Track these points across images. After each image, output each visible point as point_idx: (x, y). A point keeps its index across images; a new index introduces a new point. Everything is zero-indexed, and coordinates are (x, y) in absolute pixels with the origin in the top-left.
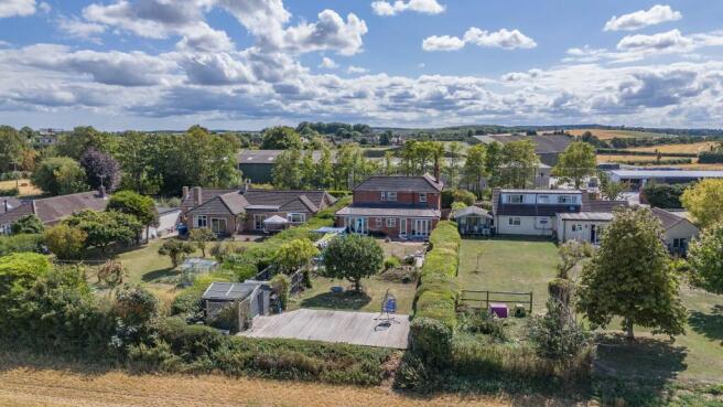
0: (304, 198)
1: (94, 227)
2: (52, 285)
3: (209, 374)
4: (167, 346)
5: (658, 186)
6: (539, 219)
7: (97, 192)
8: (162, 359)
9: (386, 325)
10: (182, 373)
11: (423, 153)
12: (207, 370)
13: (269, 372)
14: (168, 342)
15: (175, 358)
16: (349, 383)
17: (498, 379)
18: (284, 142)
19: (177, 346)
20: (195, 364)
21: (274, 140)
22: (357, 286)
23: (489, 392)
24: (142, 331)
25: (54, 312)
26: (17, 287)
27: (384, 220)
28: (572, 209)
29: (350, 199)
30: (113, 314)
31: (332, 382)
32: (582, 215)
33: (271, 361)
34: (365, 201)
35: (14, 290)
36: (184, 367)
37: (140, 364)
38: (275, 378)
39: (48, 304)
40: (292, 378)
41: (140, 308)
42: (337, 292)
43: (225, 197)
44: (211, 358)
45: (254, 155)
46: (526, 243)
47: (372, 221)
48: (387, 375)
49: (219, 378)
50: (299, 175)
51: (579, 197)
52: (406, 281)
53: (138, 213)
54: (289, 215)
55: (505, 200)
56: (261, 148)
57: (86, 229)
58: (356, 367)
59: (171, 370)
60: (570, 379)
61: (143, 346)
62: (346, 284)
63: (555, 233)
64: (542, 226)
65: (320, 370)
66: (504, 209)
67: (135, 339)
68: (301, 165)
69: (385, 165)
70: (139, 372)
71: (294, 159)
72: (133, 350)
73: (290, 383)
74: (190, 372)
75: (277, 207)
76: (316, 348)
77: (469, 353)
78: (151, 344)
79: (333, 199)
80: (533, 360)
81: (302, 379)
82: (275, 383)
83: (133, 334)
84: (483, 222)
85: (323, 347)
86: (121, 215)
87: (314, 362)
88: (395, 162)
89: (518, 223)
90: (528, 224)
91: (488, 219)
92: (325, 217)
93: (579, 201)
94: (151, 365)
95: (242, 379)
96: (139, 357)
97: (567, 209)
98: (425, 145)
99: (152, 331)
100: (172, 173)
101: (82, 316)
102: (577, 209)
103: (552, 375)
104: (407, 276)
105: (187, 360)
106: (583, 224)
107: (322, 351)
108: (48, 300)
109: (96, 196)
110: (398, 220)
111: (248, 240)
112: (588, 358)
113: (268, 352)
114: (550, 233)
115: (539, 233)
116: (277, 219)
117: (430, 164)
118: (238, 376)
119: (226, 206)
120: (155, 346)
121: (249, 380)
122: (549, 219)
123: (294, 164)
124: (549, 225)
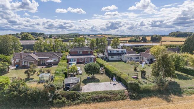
0: (55, 54)
3: (81, 104)
6: (118, 56)
8: (65, 102)
9: (115, 84)
10: (73, 105)
14: (65, 97)
16: (119, 100)
17: (152, 93)
18: (28, 38)
19: (68, 98)
22: (93, 76)
23: (151, 96)
25: (23, 94)
27: (81, 59)
31: (115, 100)
32: (127, 55)
33: (97, 97)
34: (73, 54)
36: (73, 103)
38: (100, 102)
40: (105, 101)
41: (52, 88)
43: (31, 55)
44: (80, 100)
47: (78, 59)
48: (127, 96)
49: (85, 105)
51: (126, 51)
53: (7, 61)
54: (53, 59)
59: (69, 105)
60: (164, 90)
64: (118, 58)
68: (43, 45)
69: (69, 44)
70: (60, 107)
72: (55, 101)
74: (75, 104)
75: (48, 57)
76: (106, 92)
78: (60, 98)
81: (107, 101)
83: (53, 96)
85: (108, 92)
88: (72, 43)
89: (113, 57)
90: (115, 58)
91: (106, 57)
92: (64, 59)
94: (63, 104)
95: (91, 104)
96: (58, 103)
97: (123, 54)
99: (58, 95)
103: (160, 90)
104: (102, 72)
105: (73, 101)
106: (129, 57)
108: (20, 90)
110: (84, 59)
115: (118, 60)
117: (81, 44)
119: (33, 58)
120: (62, 99)
121: (93, 103)
122: (120, 56)
123: (41, 44)
124: (120, 58)
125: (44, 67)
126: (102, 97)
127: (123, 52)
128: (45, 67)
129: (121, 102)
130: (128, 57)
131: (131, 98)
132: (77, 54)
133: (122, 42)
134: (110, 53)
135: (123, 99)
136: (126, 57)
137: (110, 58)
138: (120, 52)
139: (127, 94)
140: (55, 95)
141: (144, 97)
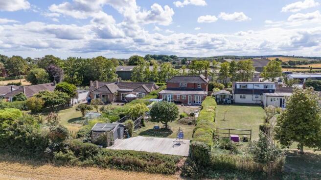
0: (144, 86)
1: (48, 98)
3: (91, 167)
4: (72, 153)
5: (312, 81)
6: (254, 96)
7: (52, 83)
8: (70, 159)
9: (179, 145)
10: (79, 166)
11: (200, 66)
12: (91, 165)
13: (120, 167)
14: (73, 151)
15: (76, 159)
16: (159, 173)
17: (234, 173)
19: (77, 153)
20: (85, 162)
21: (133, 61)
22: (166, 126)
24: (61, 146)
25: (21, 136)
26: (5, 124)
27: (181, 96)
28: (270, 91)
29: (165, 87)
30: (48, 137)
31: (150, 172)
32: (276, 94)
33: (121, 161)
35: (3, 125)
36: (80, 163)
37: (60, 161)
38: (123, 169)
39: (19, 132)
40: (131, 170)
41: (61, 134)
42: (157, 128)
43: (108, 85)
44: (93, 159)
45: (124, 68)
46: (248, 107)
47: (175, 96)
48: (178, 169)
49: (96, 169)
50: (143, 76)
52: (190, 124)
53: (68, 92)
54: (137, 93)
55: (238, 87)
56: (127, 65)
57: (44, 99)
58: (162, 165)
59: (74, 165)
60: (272, 173)
61: (61, 153)
62: (161, 125)
63: (262, 102)
64: (256, 99)
65: (145, 166)
67: (58, 149)
68: (144, 72)
70: (58, 165)
71: (141, 69)
72: (57, 154)
73: (130, 172)
74: (82, 166)
75: (132, 90)
76: (144, 155)
77: (219, 159)
78: (64, 152)
79: (158, 87)
80: (252, 164)
81: (136, 170)
82: (123, 172)
83: (57, 147)
84: (228, 97)
85: (147, 155)
86: (60, 93)
87: (142, 162)
88: (187, 71)
89: (244, 98)
90: (249, 98)
91: (230, 96)
92: (154, 95)
93: (274, 87)
94: (64, 162)
95: (107, 170)
96: (59, 158)
97: (268, 91)
98: (200, 62)
99: (66, 146)
100: (87, 75)
101: (33, 138)
102: (273, 91)
103: (262, 171)
104: (191, 121)
105: (82, 160)
106: (276, 98)
107: (146, 157)
108: (19, 130)
109: (52, 85)
110: (187, 96)
112: (281, 163)
113: (120, 157)
114: (260, 102)
115: (254, 102)
116: (131, 95)
117: (203, 71)
118: (105, 168)
119: (109, 90)
121: (110, 170)
122: (259, 96)
123: (141, 71)
124: (259, 99)
126: (129, 162)
127: (268, 88)
130: (273, 98)
131: (182, 176)
132: (177, 88)
134: (239, 90)
135: (165, 173)
136: (269, 99)
137: (238, 98)
138: (262, 87)
139: (180, 165)
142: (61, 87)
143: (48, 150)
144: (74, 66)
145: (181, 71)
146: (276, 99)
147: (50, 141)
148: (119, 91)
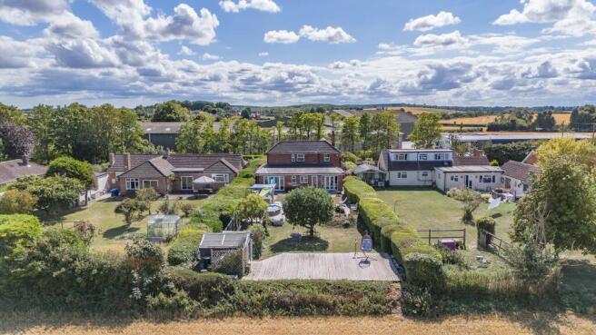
0: (223, 160)
1: (43, 191)
2: (55, 244)
3: (232, 316)
4: (183, 293)
5: (495, 145)
6: (421, 172)
7: (21, 161)
8: (183, 306)
9: (366, 262)
10: (207, 317)
11: (309, 123)
12: (230, 313)
13: (288, 310)
14: (186, 290)
15: (196, 304)
16: (364, 314)
18: (173, 115)
19: (194, 293)
20: (217, 308)
21: (163, 114)
22: (312, 232)
23: (485, 312)
25: (63, 270)
26: (19, 247)
27: (298, 177)
28: (446, 164)
30: (127, 267)
31: (348, 314)
32: (454, 168)
33: (287, 299)
34: (277, 162)
35: (16, 251)
36: (206, 312)
37: (162, 313)
38: (295, 315)
39: (55, 263)
40: (311, 314)
41: (148, 260)
42: (295, 237)
43: (153, 161)
44: (230, 302)
45: (150, 127)
46: (416, 192)
47: (288, 178)
48: (395, 305)
49: (242, 319)
50: (202, 142)
51: (451, 155)
52: (346, 226)
53: (80, 177)
54: (214, 175)
55: (393, 158)
56: (152, 121)
57: (35, 193)
58: (365, 300)
59: (194, 316)
61: (162, 296)
62: (302, 231)
63: (434, 183)
64: (424, 178)
65: (335, 304)
66: (393, 166)
67: (154, 289)
69: (277, 133)
70: (164, 320)
71: (196, 130)
72: (152, 300)
73: (311, 319)
74: (214, 316)
75: (202, 169)
76: (324, 286)
78: (168, 293)
79: (246, 162)
81: (320, 314)
82: (298, 319)
83: (149, 285)
84: (377, 176)
85: (329, 284)
86: (66, 179)
87: (329, 298)
88: (285, 131)
89: (405, 176)
90: (413, 177)
91: (380, 174)
92: (247, 176)
93: (450, 158)
94: (172, 313)
95: (265, 318)
96: (161, 305)
97: (442, 164)
98: (309, 116)
99: (166, 281)
100: (84, 143)
101: (95, 271)
102: (450, 164)
104: (347, 222)
105: (207, 305)
106: (459, 175)
107: (329, 288)
108: (56, 258)
109: (20, 164)
110: (310, 177)
111: (181, 198)
113: (281, 293)
114: (430, 184)
115: (421, 184)
116: (204, 180)
117: (314, 131)
118: (261, 316)
119: (156, 169)
120: (174, 294)
121: (272, 318)
122: (429, 172)
123: (196, 133)
124: (429, 177)
125: (185, 197)
126: (304, 300)
127: (441, 159)
128: (189, 199)
129: (366, 323)
130: (454, 175)
131: (406, 314)
132: (288, 162)
133: (464, 128)
134: (395, 163)
135: (376, 313)
136: (449, 176)
137: (394, 177)
138: (431, 158)
139: (395, 297)
140: (156, 282)
141: (455, 314)
142: (64, 168)
143: (137, 292)
144: (51, 125)
145: (274, 132)
146: (459, 177)
147: (135, 275)
148: (176, 172)
